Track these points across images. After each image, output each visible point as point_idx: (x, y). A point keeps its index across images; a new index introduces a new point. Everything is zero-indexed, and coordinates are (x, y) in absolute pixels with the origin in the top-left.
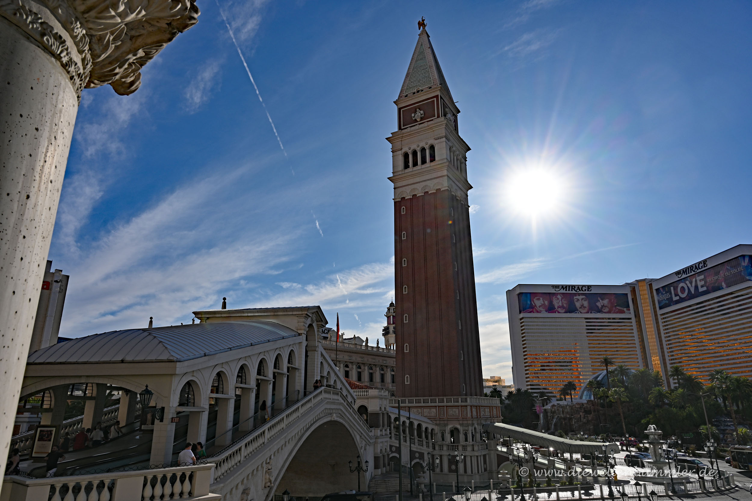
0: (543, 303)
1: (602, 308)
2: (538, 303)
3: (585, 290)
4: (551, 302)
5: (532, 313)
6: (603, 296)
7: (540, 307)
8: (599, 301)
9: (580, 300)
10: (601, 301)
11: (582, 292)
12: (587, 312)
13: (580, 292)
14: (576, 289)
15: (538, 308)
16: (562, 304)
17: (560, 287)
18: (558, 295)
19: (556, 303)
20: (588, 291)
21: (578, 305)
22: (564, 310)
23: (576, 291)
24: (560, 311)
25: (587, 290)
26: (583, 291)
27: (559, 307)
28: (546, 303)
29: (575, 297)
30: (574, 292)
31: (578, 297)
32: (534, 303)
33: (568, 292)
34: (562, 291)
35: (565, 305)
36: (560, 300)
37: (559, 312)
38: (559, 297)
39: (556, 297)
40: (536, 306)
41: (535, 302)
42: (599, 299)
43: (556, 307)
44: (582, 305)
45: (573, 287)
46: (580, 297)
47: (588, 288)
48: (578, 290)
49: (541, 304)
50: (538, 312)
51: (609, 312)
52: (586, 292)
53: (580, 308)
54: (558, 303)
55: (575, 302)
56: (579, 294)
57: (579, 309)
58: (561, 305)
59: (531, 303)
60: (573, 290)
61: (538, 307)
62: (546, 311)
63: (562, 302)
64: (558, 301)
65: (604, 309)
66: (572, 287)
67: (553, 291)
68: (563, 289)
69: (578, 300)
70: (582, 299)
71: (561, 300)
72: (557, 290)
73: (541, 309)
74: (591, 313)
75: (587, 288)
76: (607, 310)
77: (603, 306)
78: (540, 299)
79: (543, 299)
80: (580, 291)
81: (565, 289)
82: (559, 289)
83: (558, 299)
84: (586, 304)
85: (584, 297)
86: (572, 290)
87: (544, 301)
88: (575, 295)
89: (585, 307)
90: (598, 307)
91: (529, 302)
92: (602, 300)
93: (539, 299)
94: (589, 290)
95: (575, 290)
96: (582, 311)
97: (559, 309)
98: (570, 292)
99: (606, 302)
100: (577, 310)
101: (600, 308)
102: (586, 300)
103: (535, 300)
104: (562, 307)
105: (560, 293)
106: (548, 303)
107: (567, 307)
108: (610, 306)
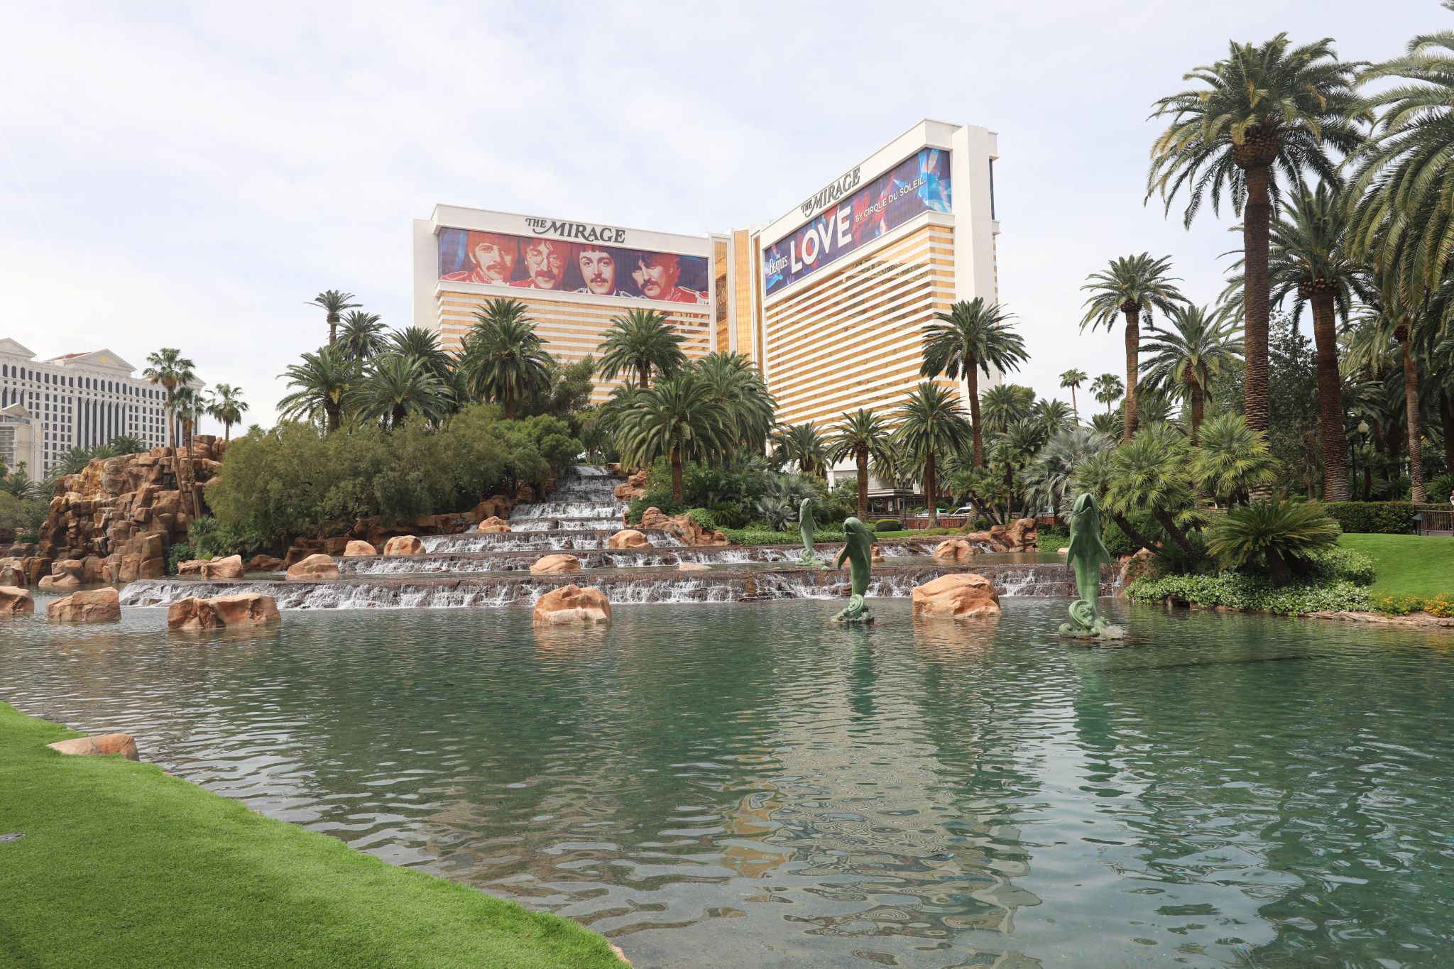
0: (498, 259)
1: (644, 286)
2: (487, 257)
3: (610, 239)
4: (520, 261)
5: (468, 282)
6: (651, 258)
7: (489, 268)
8: (640, 269)
9: (595, 263)
10: (644, 268)
11: (600, 243)
12: (610, 293)
13: (596, 242)
14: (586, 234)
15: (485, 270)
16: (549, 266)
17: (548, 224)
18: (540, 244)
19: (536, 262)
20: (616, 241)
21: (588, 272)
22: (553, 281)
23: (587, 239)
24: (543, 285)
25: (613, 239)
26: (604, 240)
27: (539, 274)
28: (508, 259)
29: (582, 254)
30: (581, 240)
31: (589, 254)
32: (475, 256)
33: (565, 238)
34: (552, 235)
35: (555, 271)
36: (545, 256)
37: (537, 286)
38: (542, 248)
39: (534, 249)
40: (479, 265)
41: (477, 254)
42: (641, 263)
43: (533, 274)
44: (599, 275)
46: (595, 256)
47: (617, 235)
48: (592, 238)
49: (492, 263)
50: (482, 280)
51: (661, 297)
52: (612, 244)
53: (592, 281)
54: (539, 264)
55: (582, 266)
56: (595, 248)
57: (588, 281)
58: (545, 269)
59: (467, 256)
60: (580, 235)
61: (484, 268)
62: (505, 280)
63: (549, 263)
64: (539, 259)
65: (650, 289)
66: (578, 226)
67: (527, 231)
68: (556, 230)
69: (590, 261)
70: (600, 260)
71: (548, 258)
72: (539, 229)
73: (492, 274)
74: (618, 294)
75: (614, 234)
76: (656, 291)
77: (648, 282)
78: (492, 249)
79: (500, 250)
80: (596, 238)
81: (560, 231)
82: (544, 230)
83: (540, 253)
84: (608, 272)
85: (605, 255)
86: (576, 236)
87: (500, 255)
88: (584, 247)
89: (604, 281)
90: (635, 282)
91: (461, 254)
92: (648, 267)
93: (489, 249)
94: (619, 239)
95: (583, 236)
96: (598, 290)
97: (540, 278)
98: (572, 239)
99: (656, 273)
100: (585, 285)
101: (640, 286)
102: (608, 264)
103: (477, 249)
104: (548, 275)
105: (546, 240)
106: (513, 260)
107: (559, 273)
108: (662, 282)
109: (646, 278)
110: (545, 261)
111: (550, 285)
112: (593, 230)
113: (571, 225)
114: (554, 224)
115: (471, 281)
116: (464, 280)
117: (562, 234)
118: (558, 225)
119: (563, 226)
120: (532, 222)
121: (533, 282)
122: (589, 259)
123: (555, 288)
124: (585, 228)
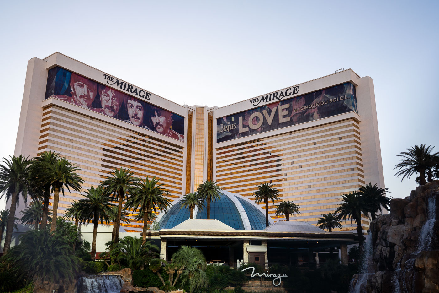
0: (86, 93)
1: (156, 126)
2: (80, 90)
3: (143, 96)
5: (68, 102)
6: (160, 111)
7: (81, 97)
8: (155, 116)
9: (135, 107)
10: (157, 116)
11: (138, 97)
12: (140, 126)
13: (136, 96)
14: (133, 90)
15: (78, 98)
16: (112, 104)
17: (115, 80)
18: (109, 90)
19: (105, 100)
20: (146, 98)
21: (131, 112)
22: (113, 113)
23: (133, 93)
24: (107, 113)
26: (140, 96)
27: (107, 107)
28: (92, 95)
29: (129, 101)
30: (129, 93)
31: (132, 102)
32: (74, 88)
33: (122, 90)
34: (115, 86)
35: (115, 107)
36: (111, 98)
37: (105, 114)
38: (109, 92)
39: (106, 92)
40: (75, 94)
42: (156, 113)
43: (103, 106)
44: (136, 115)
45: (130, 87)
46: (136, 104)
47: (147, 95)
48: (135, 93)
49: (83, 95)
50: (76, 103)
51: (163, 133)
52: (144, 99)
53: (132, 117)
54: (107, 102)
55: (128, 108)
56: (135, 99)
58: (110, 105)
59: (69, 87)
60: (129, 90)
61: (78, 96)
62: (89, 106)
63: (112, 102)
64: (107, 98)
65: (159, 128)
67: (104, 81)
68: (118, 85)
70: (137, 107)
71: (112, 99)
72: (110, 82)
73: (82, 100)
74: (144, 127)
75: (145, 94)
76: (161, 130)
77: (158, 124)
78: (84, 87)
79: (88, 88)
80: (137, 94)
81: (120, 85)
82: (112, 83)
83: (108, 95)
84: (140, 114)
85: (140, 104)
86: (128, 91)
87: (88, 91)
88: (131, 97)
89: (138, 118)
90: (152, 123)
91: (66, 85)
92: (159, 116)
93: (82, 86)
94: (148, 98)
95: (131, 91)
96: (135, 123)
97: (107, 109)
98: (125, 92)
99: (162, 120)
100: (128, 119)
101: (154, 125)
102: (141, 110)
103: (75, 84)
104: (111, 108)
105: (112, 89)
106: (94, 96)
107: (117, 109)
108: (164, 125)
109: (158, 122)
110: (111, 100)
111: (112, 115)
112: (136, 90)
113: (126, 84)
114: (117, 81)
115: (69, 101)
116: (66, 100)
117: (121, 88)
118: (120, 82)
119: (122, 83)
120: (107, 77)
121: (103, 110)
122: (132, 105)
123: (115, 117)
124: (132, 88)
